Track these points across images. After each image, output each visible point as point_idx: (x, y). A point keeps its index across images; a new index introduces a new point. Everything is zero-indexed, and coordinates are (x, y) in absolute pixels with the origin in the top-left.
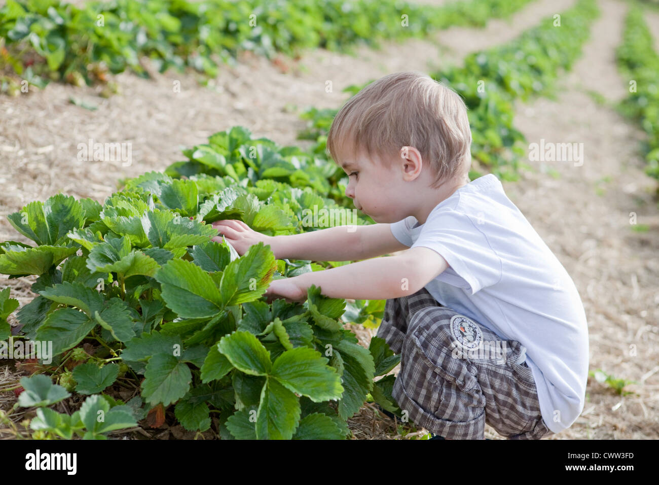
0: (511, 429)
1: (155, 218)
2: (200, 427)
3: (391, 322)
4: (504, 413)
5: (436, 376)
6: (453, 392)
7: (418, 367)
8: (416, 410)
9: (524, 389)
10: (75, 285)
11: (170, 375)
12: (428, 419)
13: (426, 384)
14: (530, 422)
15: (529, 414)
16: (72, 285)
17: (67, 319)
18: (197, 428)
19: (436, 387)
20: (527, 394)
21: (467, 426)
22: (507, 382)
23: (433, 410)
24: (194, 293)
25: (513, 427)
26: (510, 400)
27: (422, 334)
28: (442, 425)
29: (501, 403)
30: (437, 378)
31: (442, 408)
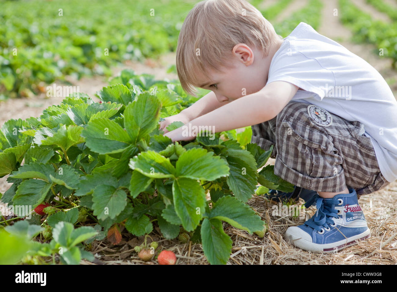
0: (358, 184)
1: (77, 111)
2: (146, 231)
3: (259, 135)
4: (353, 172)
5: (306, 147)
6: (320, 156)
7: (291, 144)
8: (297, 176)
9: (366, 152)
10: (32, 165)
11: (112, 199)
12: (307, 180)
13: (300, 154)
14: (371, 177)
15: (371, 171)
16: (30, 165)
17: (32, 187)
18: (145, 233)
19: (307, 155)
20: (368, 156)
21: (335, 179)
22: (354, 149)
23: (308, 172)
24: (111, 139)
25: (360, 183)
26: (356, 163)
27: (289, 120)
28: (318, 182)
29: (350, 164)
30: (306, 148)
31: (315, 169)
